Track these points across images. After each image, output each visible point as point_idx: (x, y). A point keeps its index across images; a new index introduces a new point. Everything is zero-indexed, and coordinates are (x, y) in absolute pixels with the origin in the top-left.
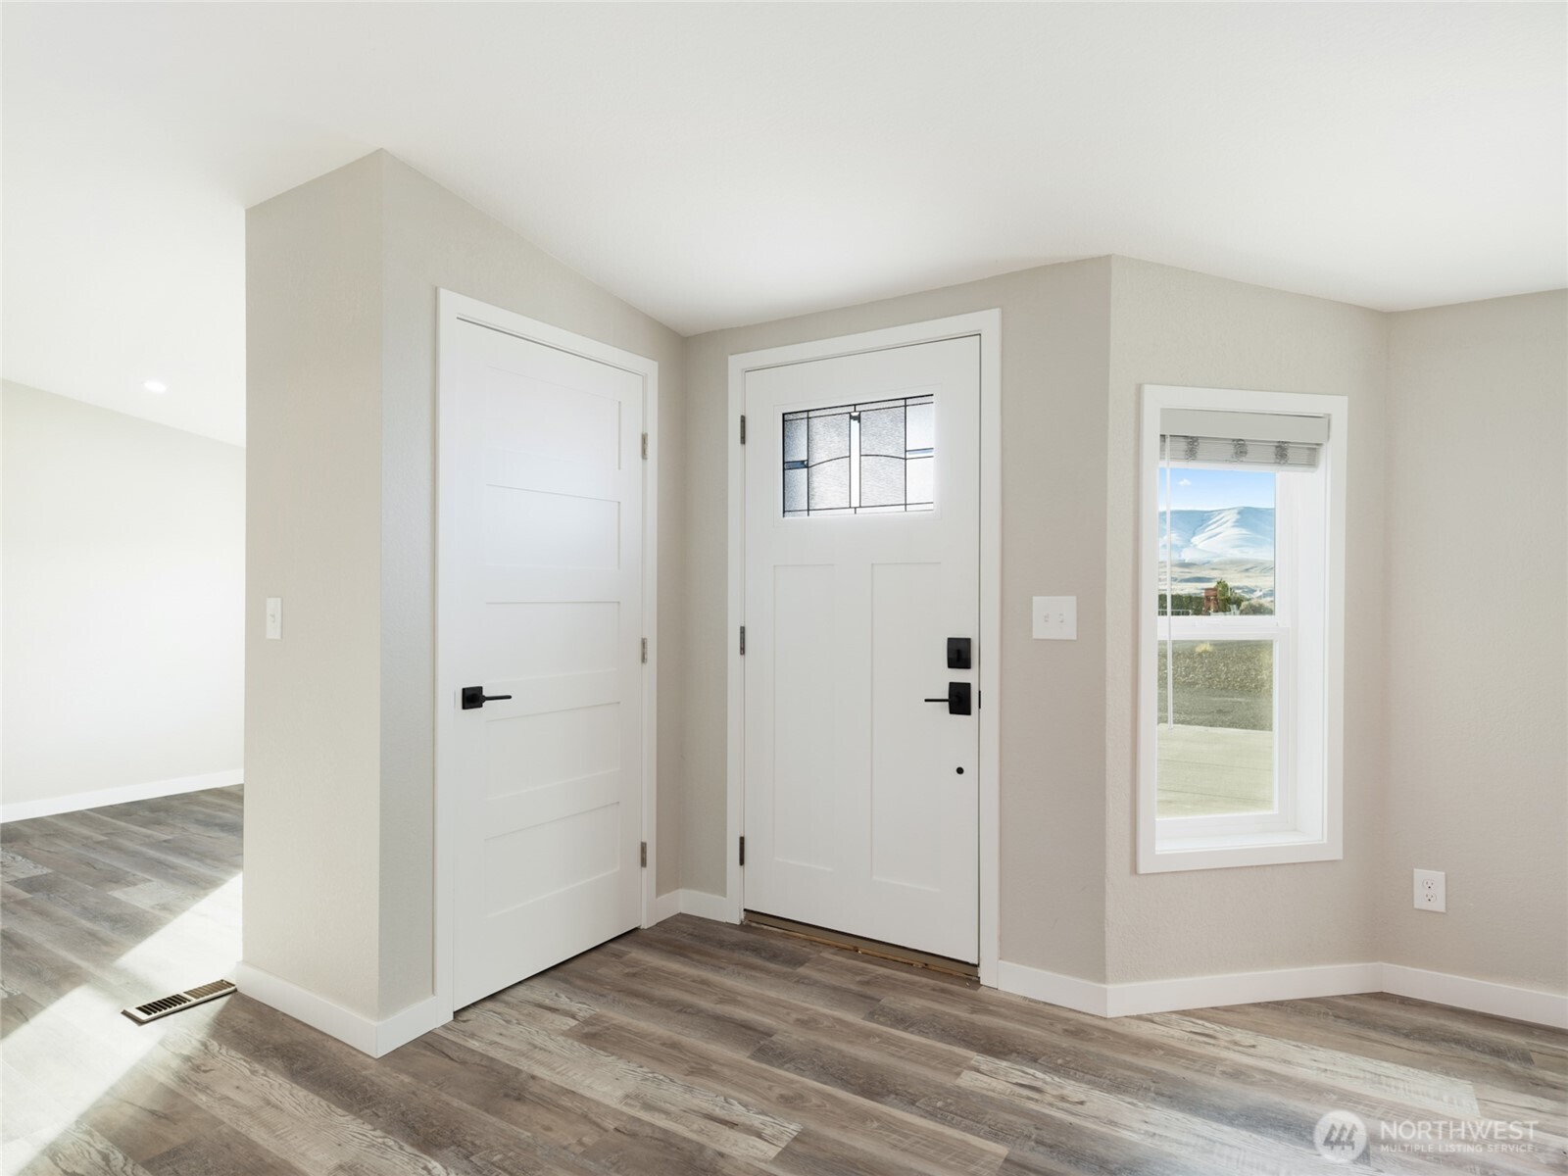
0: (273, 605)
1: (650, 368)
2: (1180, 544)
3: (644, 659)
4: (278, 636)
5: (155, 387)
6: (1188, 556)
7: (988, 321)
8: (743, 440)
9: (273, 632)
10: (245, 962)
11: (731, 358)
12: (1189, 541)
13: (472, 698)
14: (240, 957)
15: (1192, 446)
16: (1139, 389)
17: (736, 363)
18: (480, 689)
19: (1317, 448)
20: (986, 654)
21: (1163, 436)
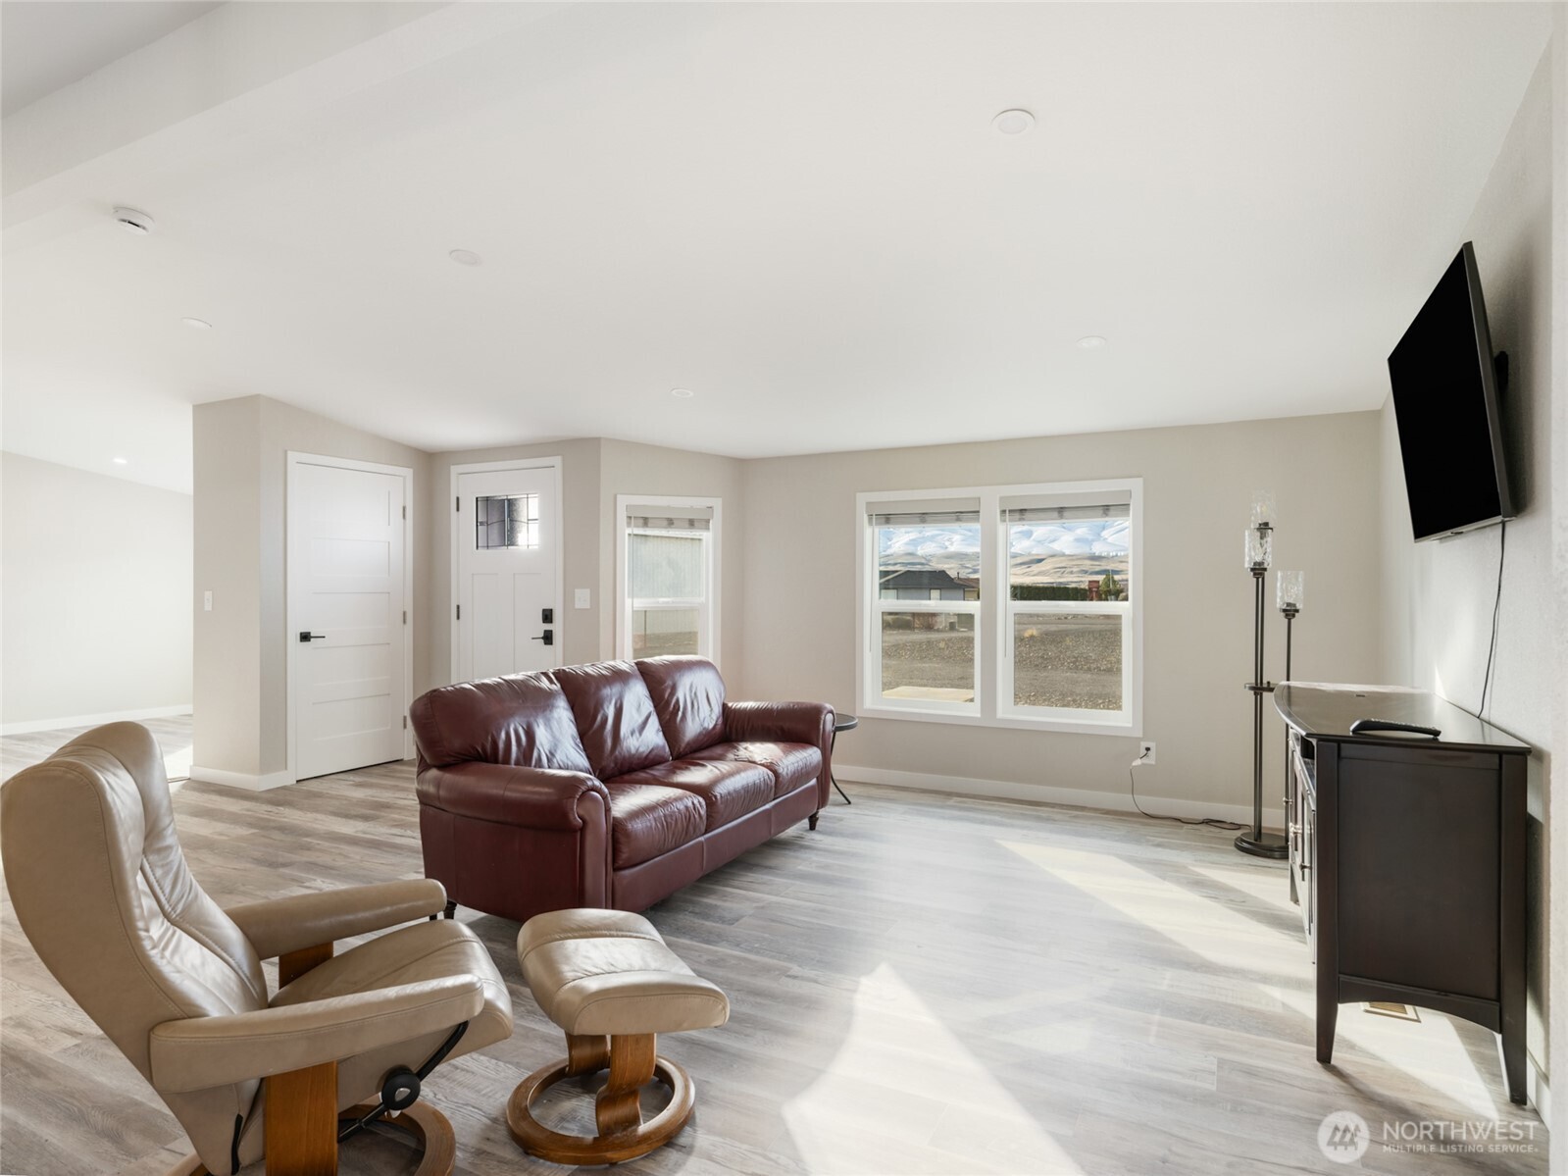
0: (208, 594)
1: (408, 473)
2: (1090, 537)
3: (404, 622)
4: (210, 609)
5: (120, 461)
6: (1098, 549)
7: (557, 461)
8: (458, 510)
9: (208, 607)
10: (195, 765)
11: (452, 467)
12: (1099, 535)
13: (305, 637)
14: (192, 763)
15: (645, 522)
16: (615, 497)
17: (455, 470)
18: (309, 633)
19: (708, 521)
20: (558, 616)
21: (630, 518)
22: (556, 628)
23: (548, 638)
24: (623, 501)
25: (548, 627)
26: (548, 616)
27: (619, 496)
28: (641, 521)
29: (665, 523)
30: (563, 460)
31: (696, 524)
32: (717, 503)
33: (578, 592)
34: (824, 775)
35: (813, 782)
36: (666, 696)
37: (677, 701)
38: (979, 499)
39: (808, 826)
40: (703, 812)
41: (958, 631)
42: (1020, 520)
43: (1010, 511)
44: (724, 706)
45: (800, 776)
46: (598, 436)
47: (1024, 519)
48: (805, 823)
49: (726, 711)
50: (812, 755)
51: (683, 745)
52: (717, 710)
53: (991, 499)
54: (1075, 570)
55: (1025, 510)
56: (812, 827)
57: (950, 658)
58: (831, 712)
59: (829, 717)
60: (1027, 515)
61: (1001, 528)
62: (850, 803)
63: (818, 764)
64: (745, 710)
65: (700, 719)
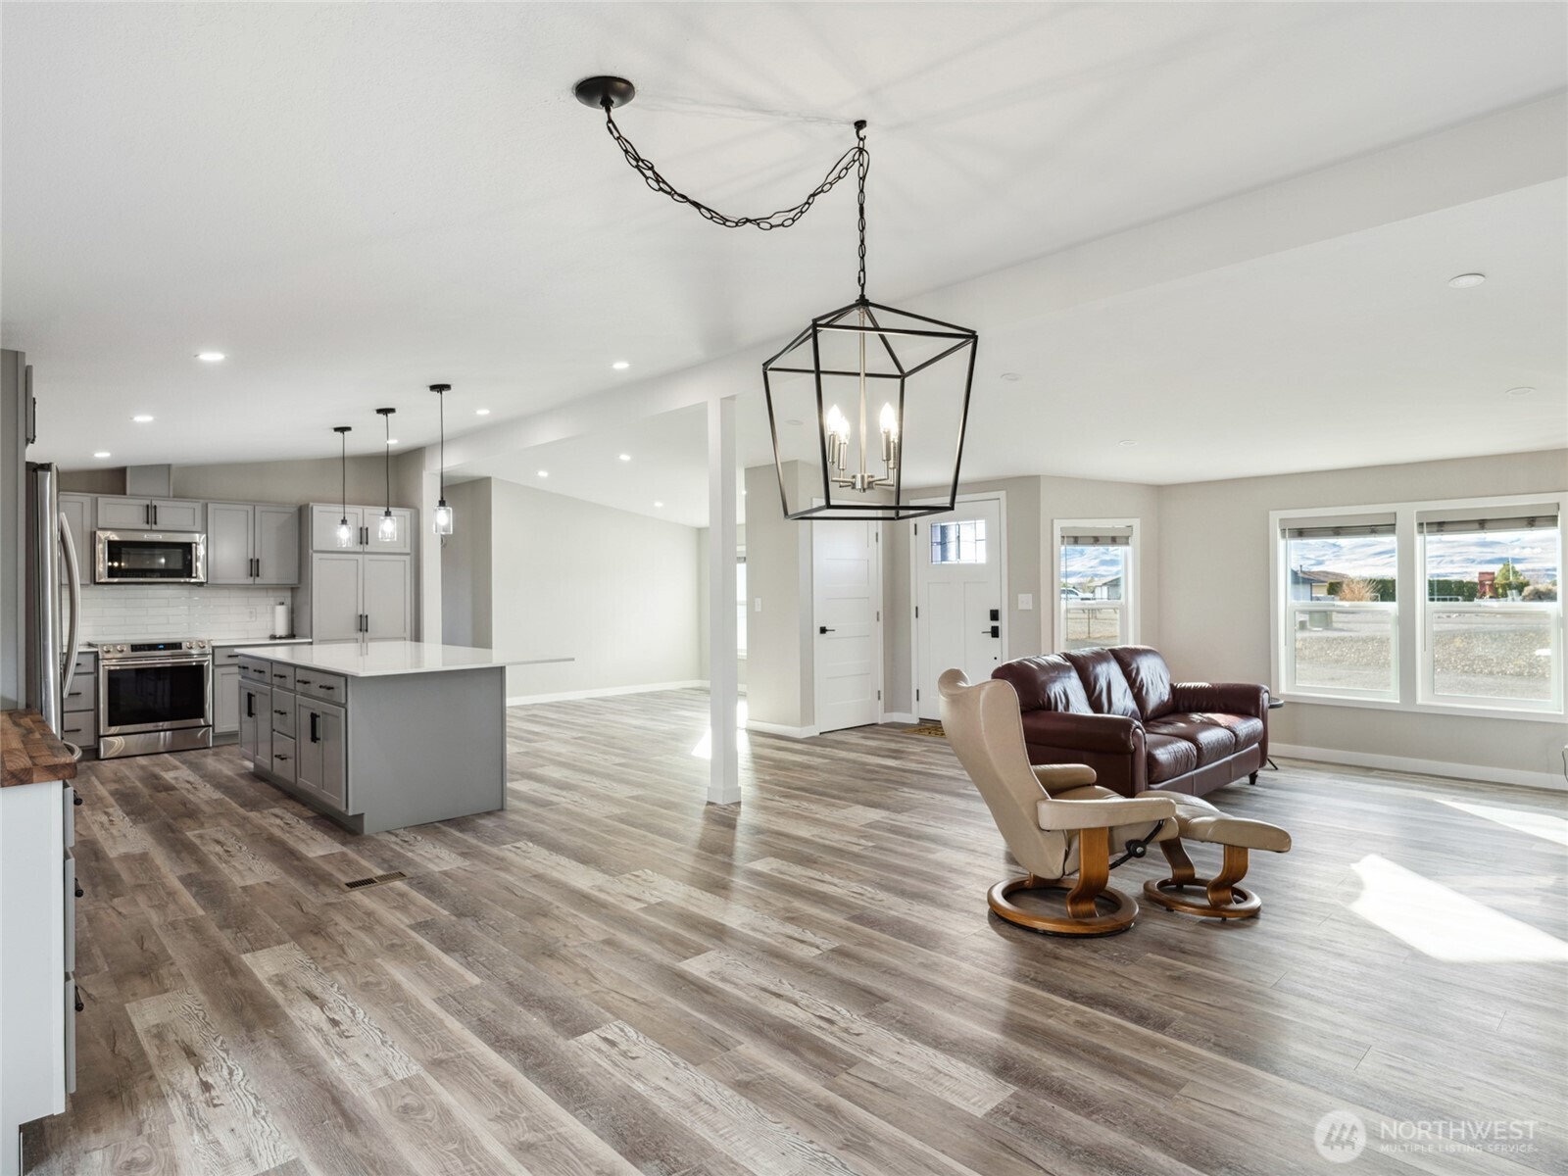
0: (758, 601)
4: (760, 610)
7: (1002, 494)
9: (758, 609)
13: (823, 630)
15: (1076, 540)
16: (1052, 521)
18: (826, 627)
19: (1127, 538)
20: (1004, 615)
21: (1063, 537)
22: (1003, 624)
23: (995, 632)
24: (1058, 524)
25: (995, 623)
26: (994, 615)
27: (1055, 521)
28: (1072, 539)
29: (1092, 540)
30: (1007, 493)
31: (1118, 540)
32: (1136, 523)
33: (1021, 597)
34: (1263, 739)
35: (1256, 745)
36: (1134, 675)
37: (1142, 680)
38: (1395, 514)
39: (1248, 782)
40: (1195, 753)
41: (1310, 631)
42: (1438, 531)
43: (1427, 524)
44: (1172, 686)
45: (1250, 739)
46: (1037, 474)
47: (1442, 531)
48: (1246, 779)
49: (1173, 688)
50: (1256, 724)
51: (1149, 712)
52: (1168, 687)
53: (1408, 514)
54: (1456, 558)
55: (1444, 523)
56: (1253, 781)
57: (1313, 658)
58: (1267, 692)
59: (1266, 696)
60: (1446, 527)
61: (1419, 539)
62: (1277, 769)
63: (1260, 733)
64: (1189, 688)
65: (1158, 693)
